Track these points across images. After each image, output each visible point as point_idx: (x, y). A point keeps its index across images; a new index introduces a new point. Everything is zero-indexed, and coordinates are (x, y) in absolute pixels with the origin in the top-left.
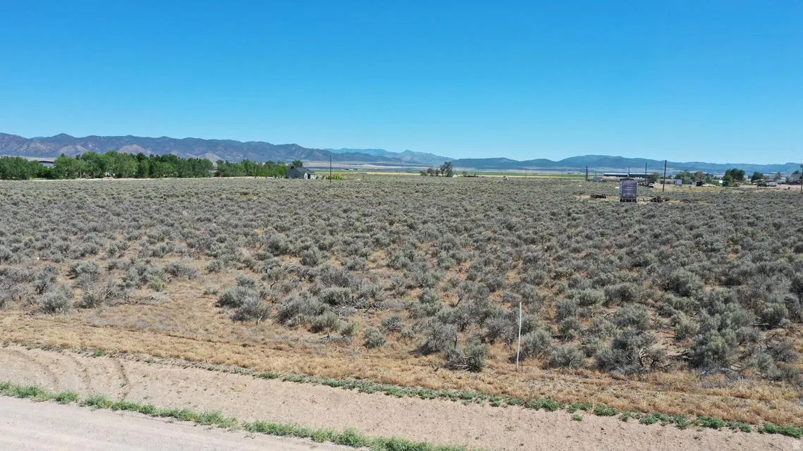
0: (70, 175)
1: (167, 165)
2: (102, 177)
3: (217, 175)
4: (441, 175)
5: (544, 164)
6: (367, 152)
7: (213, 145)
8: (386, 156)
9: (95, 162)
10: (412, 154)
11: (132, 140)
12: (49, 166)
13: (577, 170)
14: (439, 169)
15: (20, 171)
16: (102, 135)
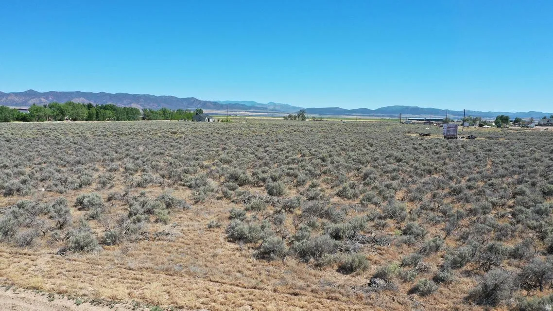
0: (40, 119)
1: (108, 112)
2: (63, 121)
3: (144, 119)
4: (298, 119)
5: (365, 112)
6: (242, 103)
7: (136, 98)
8: (258, 106)
9: (58, 109)
10: (275, 105)
11: (79, 94)
12: (24, 112)
13: (388, 116)
14: (296, 115)
15: (4, 115)
16: (58, 91)
